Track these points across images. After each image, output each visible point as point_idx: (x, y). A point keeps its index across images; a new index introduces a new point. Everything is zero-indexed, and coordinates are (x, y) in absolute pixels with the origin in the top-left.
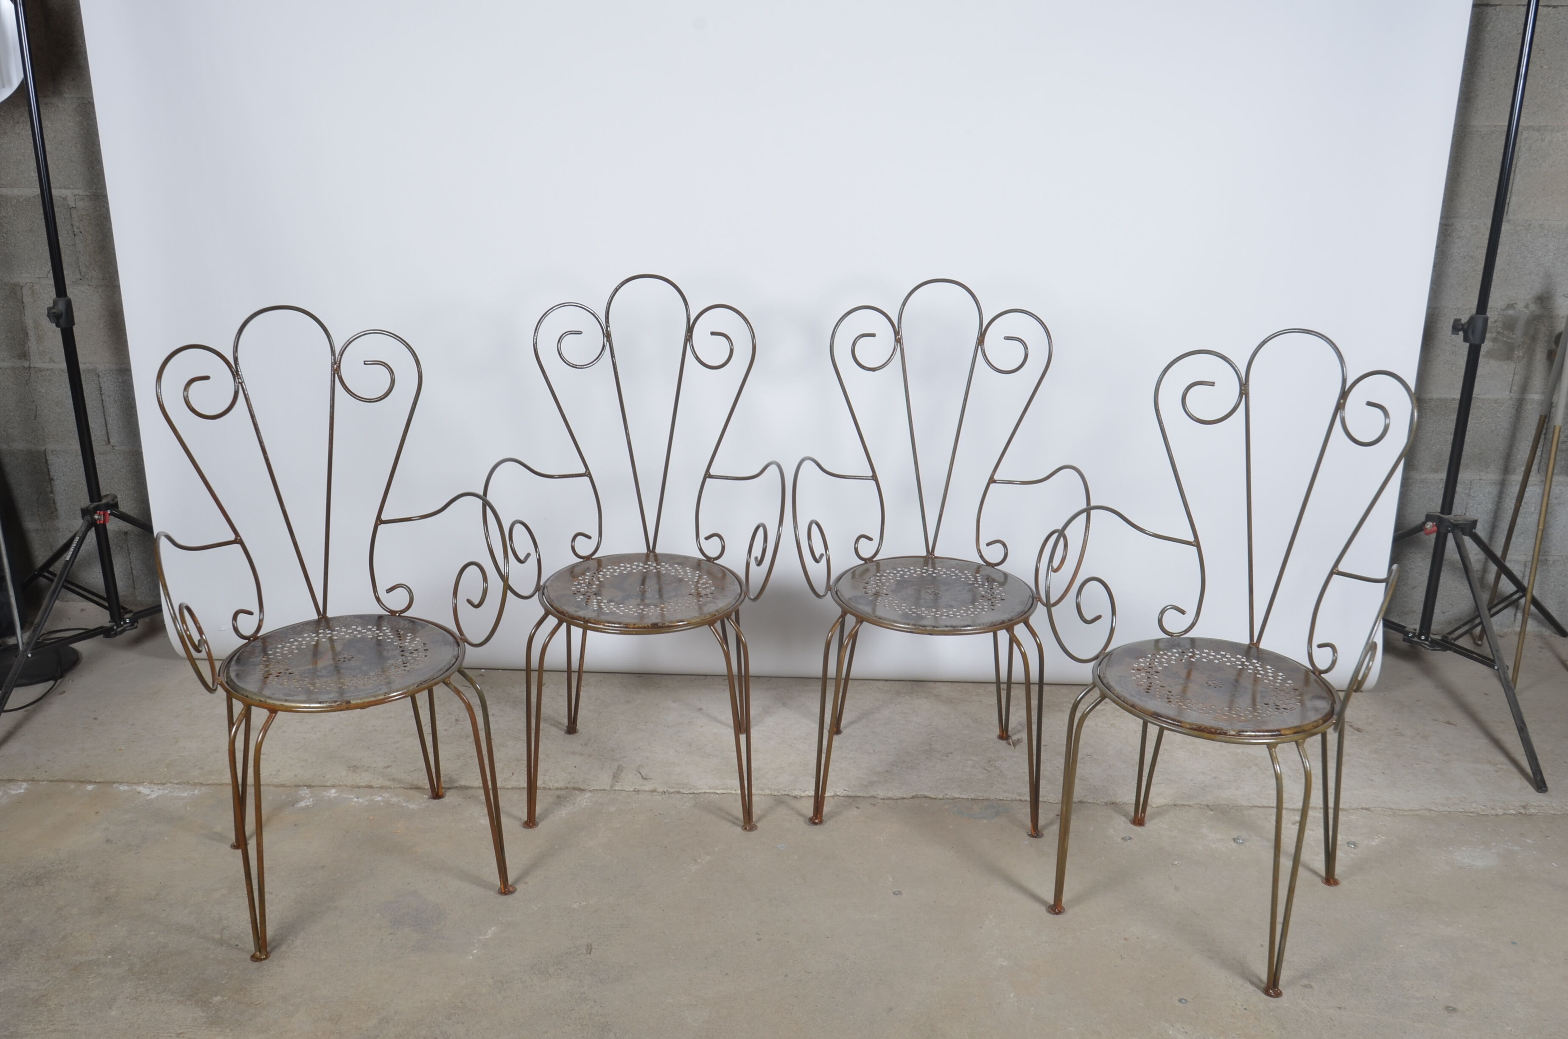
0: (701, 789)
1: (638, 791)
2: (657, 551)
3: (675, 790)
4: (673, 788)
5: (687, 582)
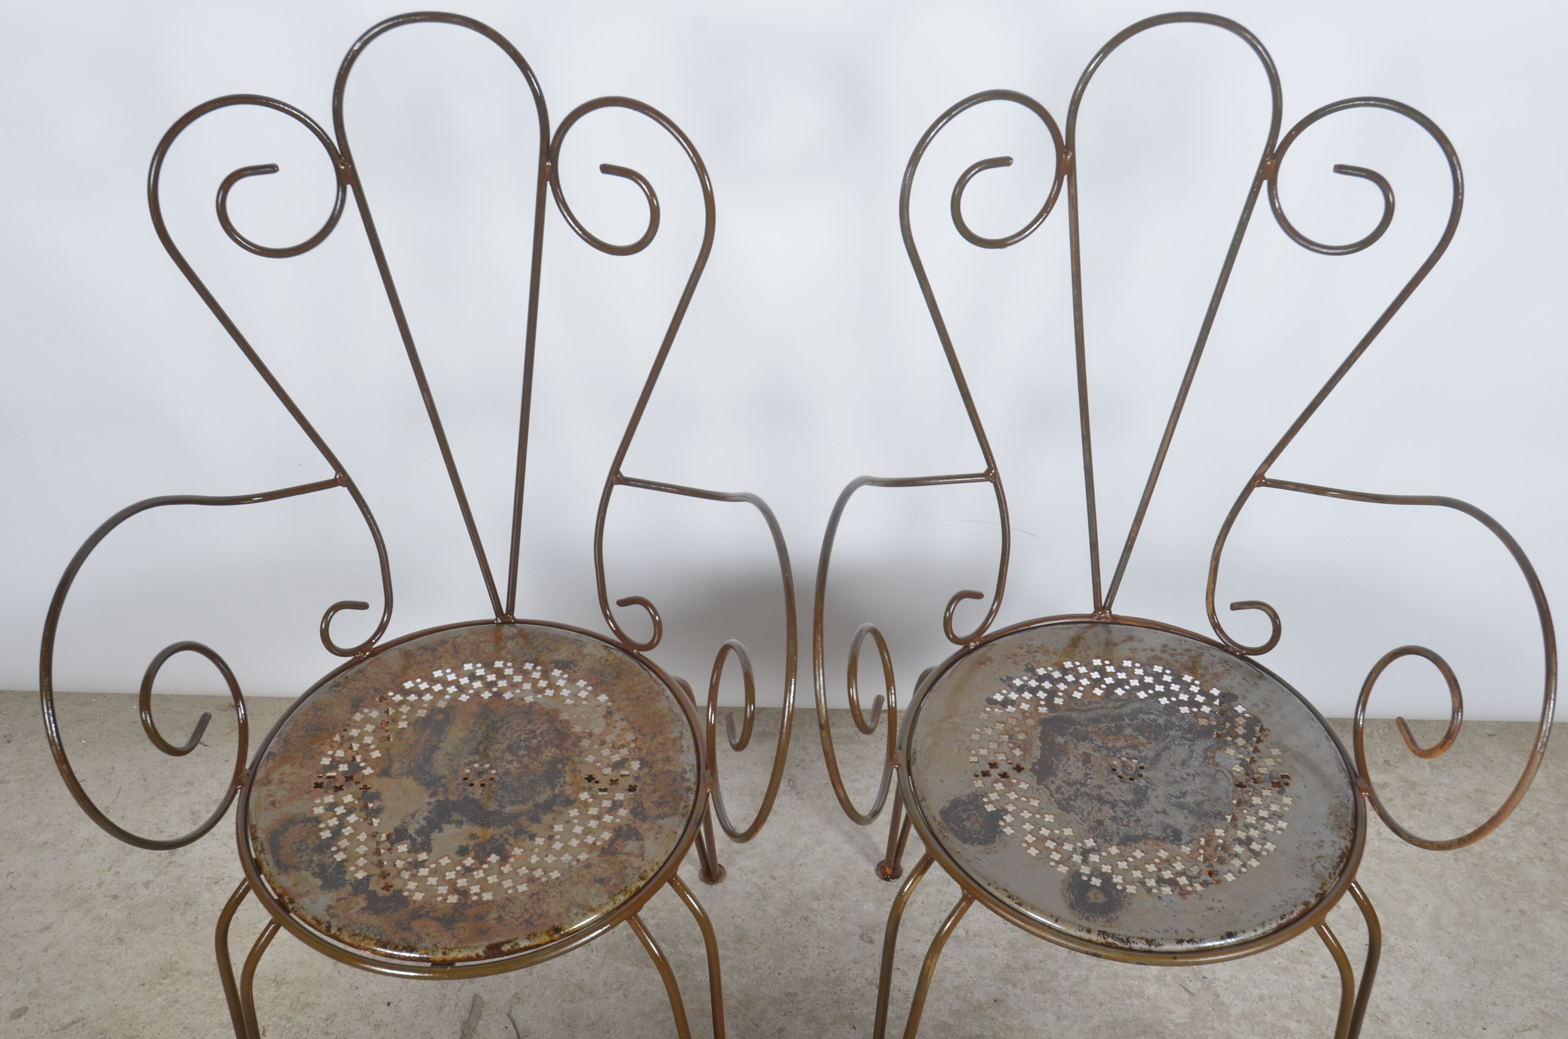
2: (518, 614)
5: (579, 738)
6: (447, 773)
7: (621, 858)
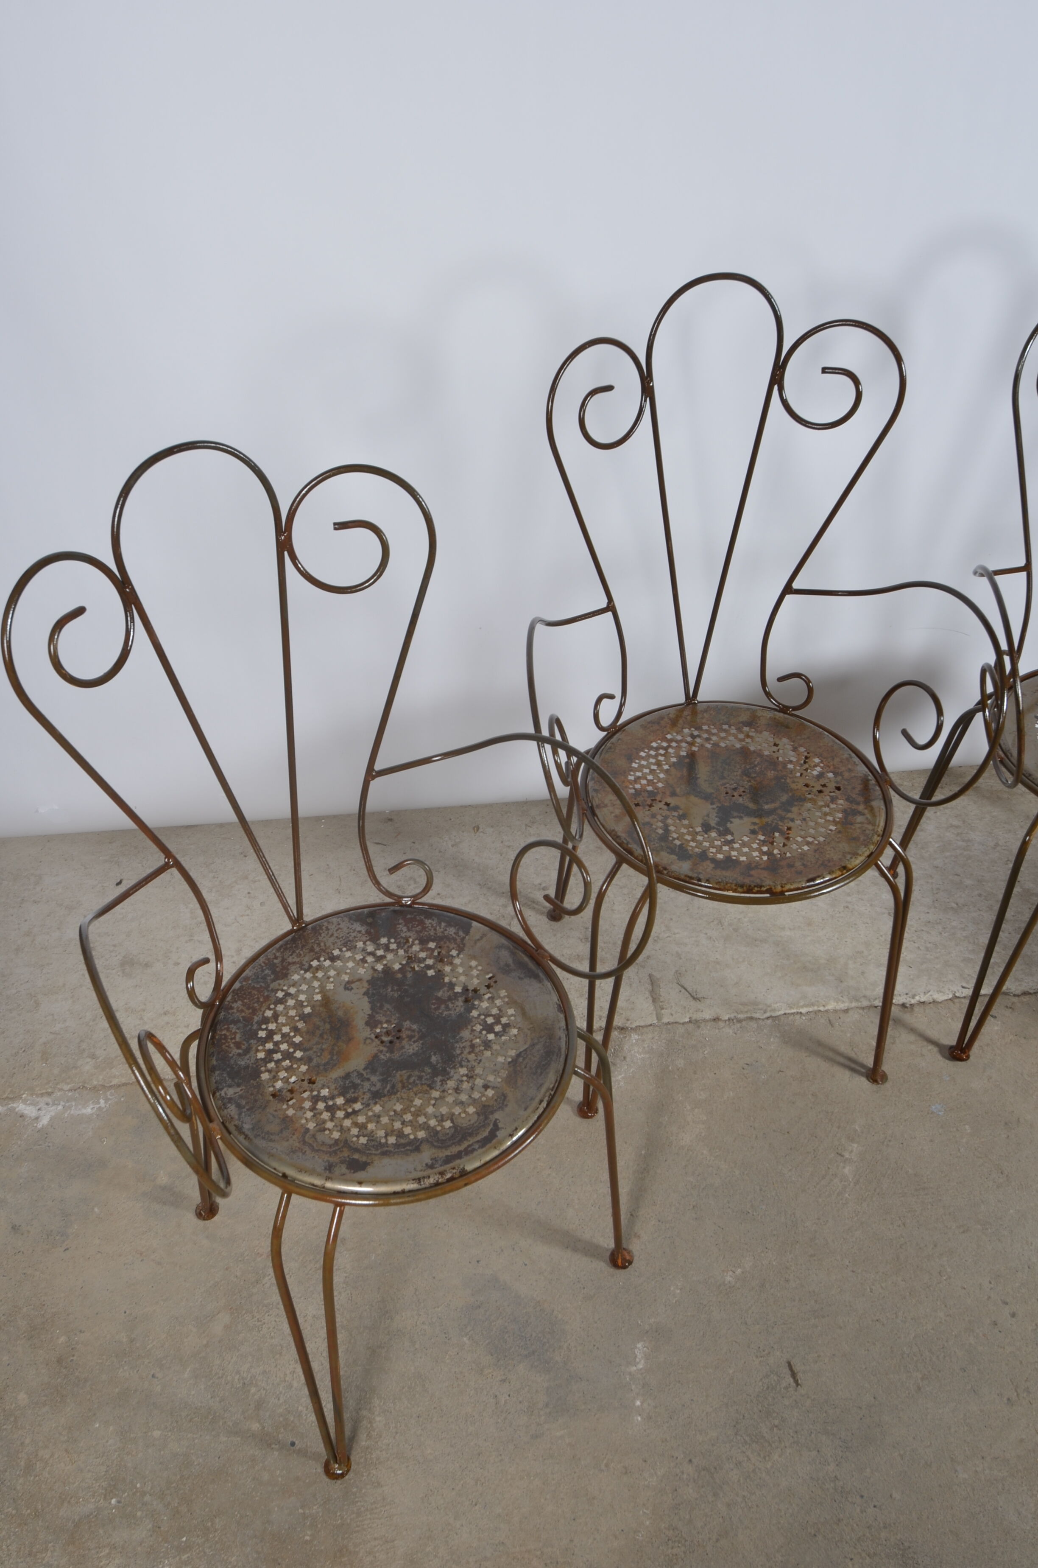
0: (779, 1011)
1: (697, 1021)
3: (746, 1016)
4: (742, 1012)
6: (713, 791)
7: (858, 826)
